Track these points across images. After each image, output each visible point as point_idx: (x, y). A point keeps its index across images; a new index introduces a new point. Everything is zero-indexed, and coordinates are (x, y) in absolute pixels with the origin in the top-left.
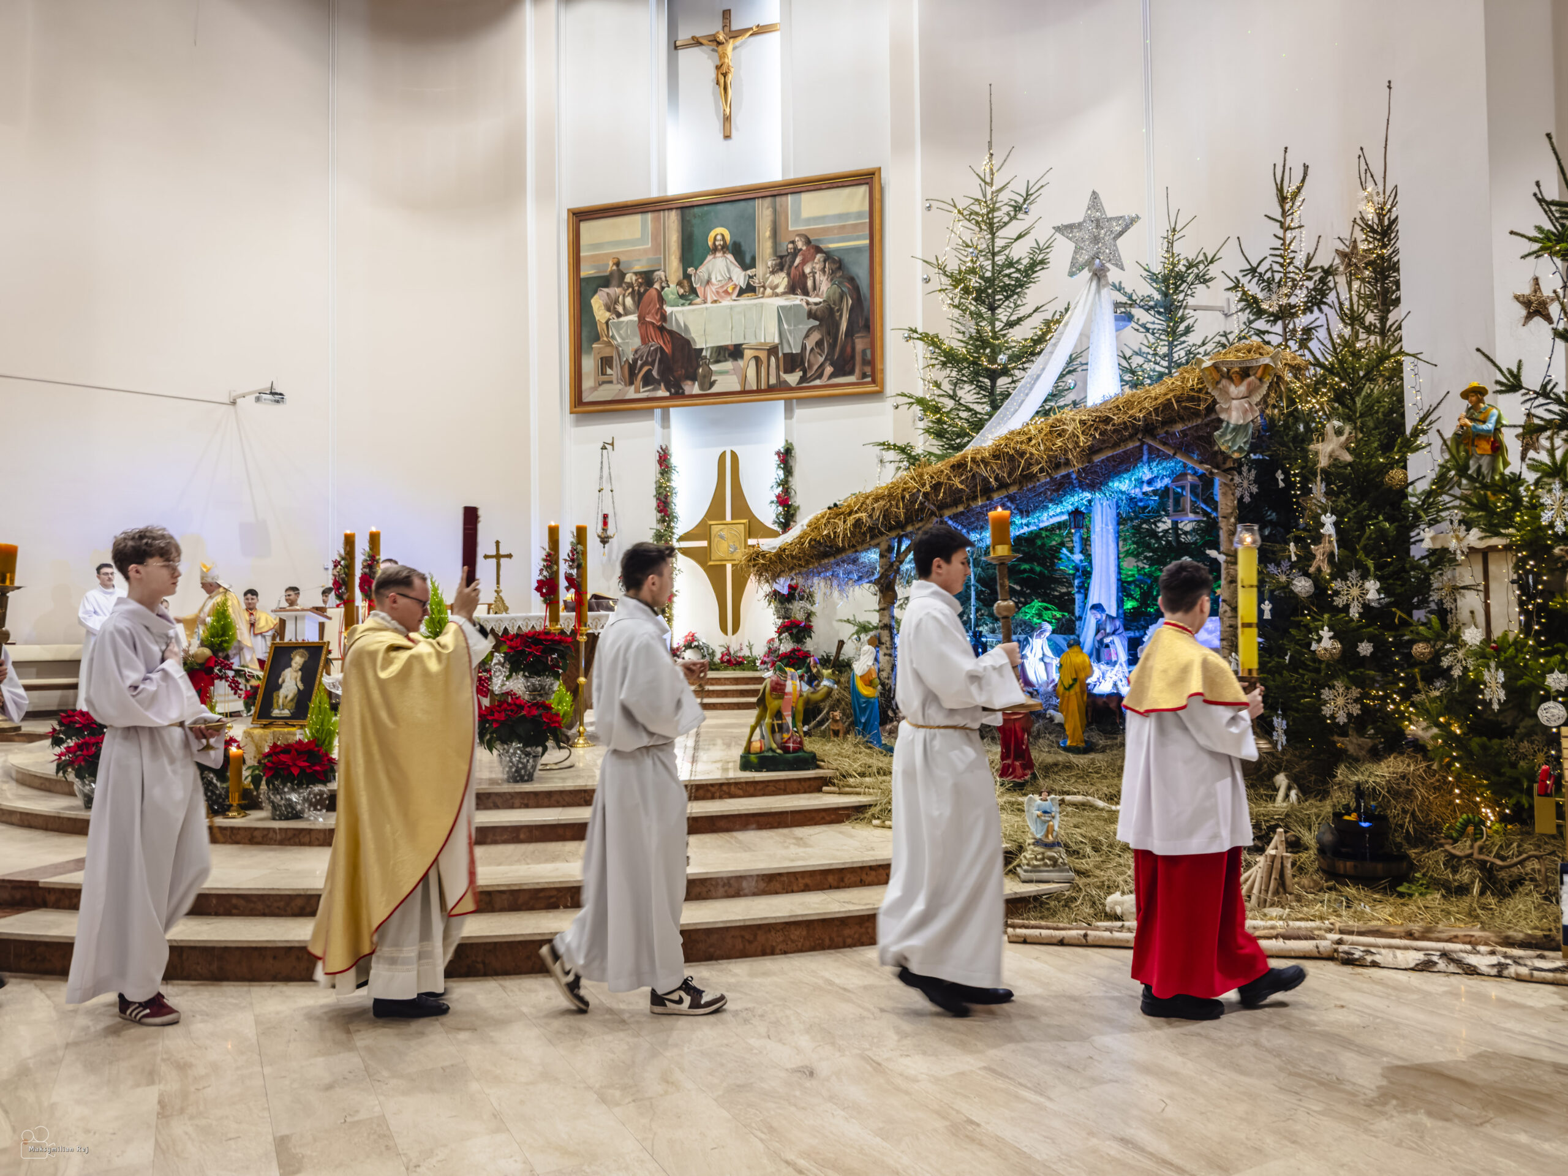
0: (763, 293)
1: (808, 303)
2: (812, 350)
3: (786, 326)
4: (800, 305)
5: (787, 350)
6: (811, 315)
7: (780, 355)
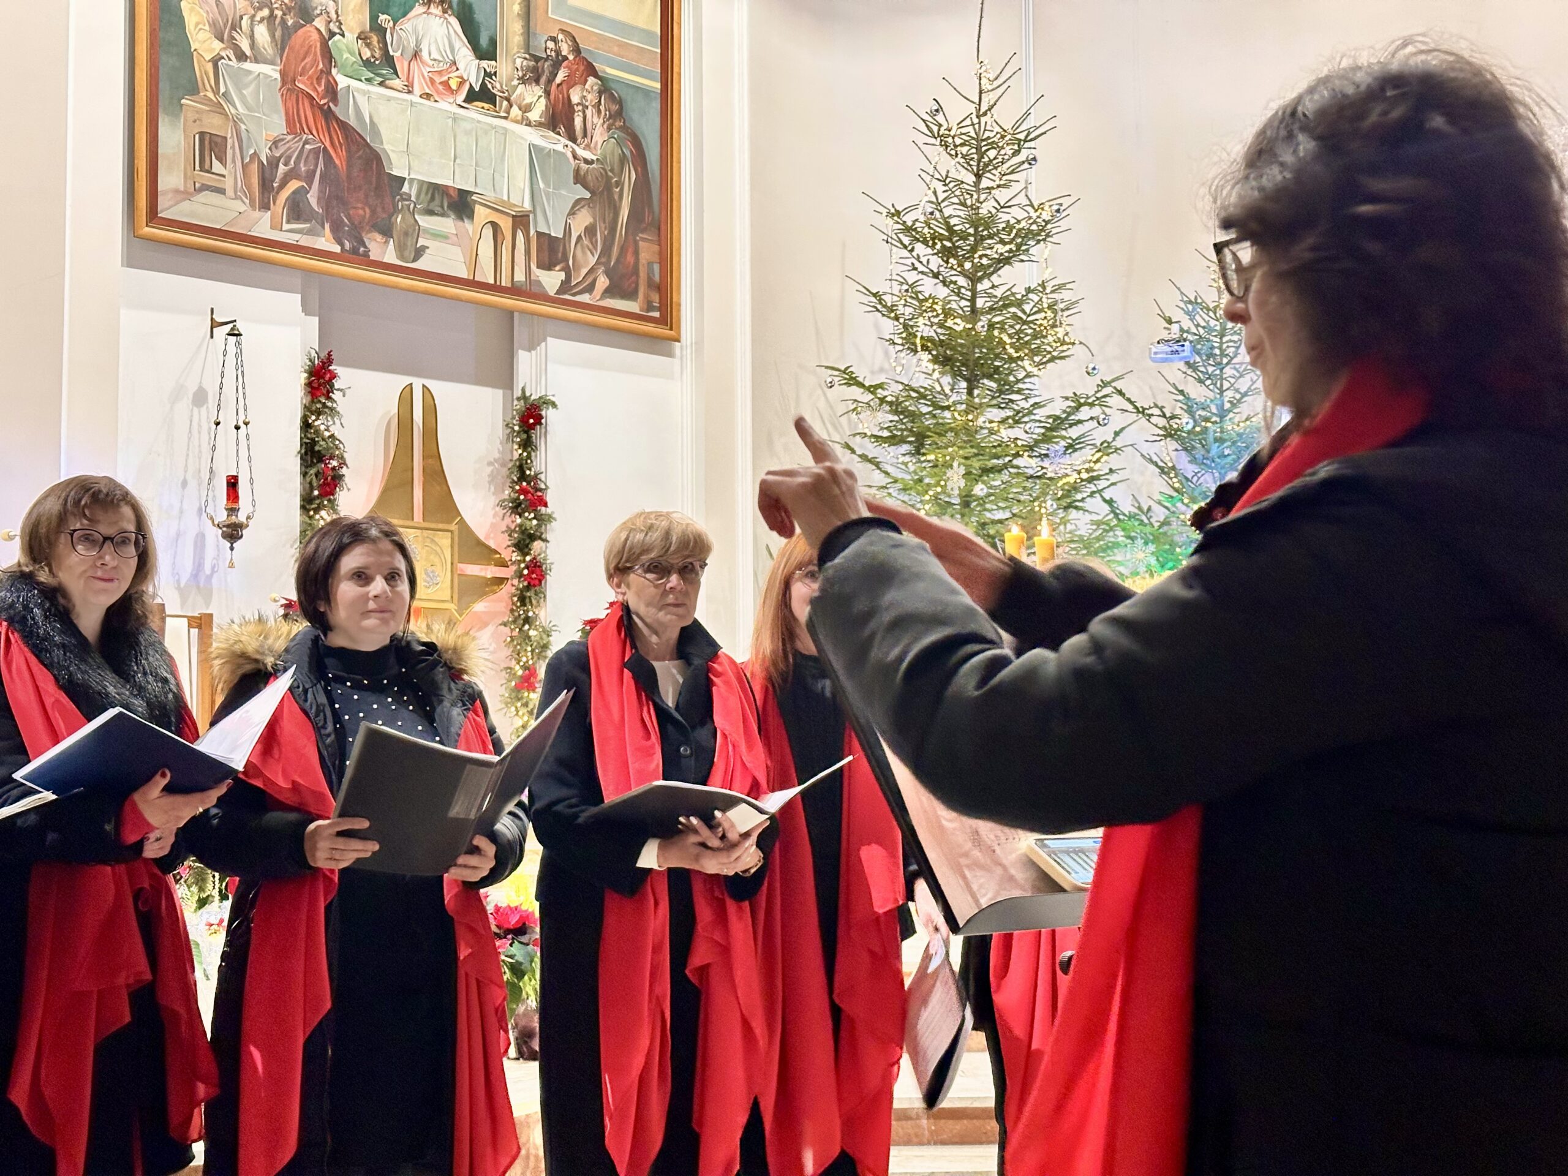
0: (508, 113)
1: (575, 157)
2: (579, 238)
3: (542, 185)
4: (563, 154)
5: (543, 229)
6: (579, 178)
7: (532, 232)
